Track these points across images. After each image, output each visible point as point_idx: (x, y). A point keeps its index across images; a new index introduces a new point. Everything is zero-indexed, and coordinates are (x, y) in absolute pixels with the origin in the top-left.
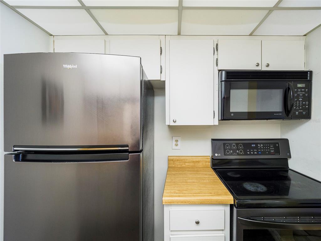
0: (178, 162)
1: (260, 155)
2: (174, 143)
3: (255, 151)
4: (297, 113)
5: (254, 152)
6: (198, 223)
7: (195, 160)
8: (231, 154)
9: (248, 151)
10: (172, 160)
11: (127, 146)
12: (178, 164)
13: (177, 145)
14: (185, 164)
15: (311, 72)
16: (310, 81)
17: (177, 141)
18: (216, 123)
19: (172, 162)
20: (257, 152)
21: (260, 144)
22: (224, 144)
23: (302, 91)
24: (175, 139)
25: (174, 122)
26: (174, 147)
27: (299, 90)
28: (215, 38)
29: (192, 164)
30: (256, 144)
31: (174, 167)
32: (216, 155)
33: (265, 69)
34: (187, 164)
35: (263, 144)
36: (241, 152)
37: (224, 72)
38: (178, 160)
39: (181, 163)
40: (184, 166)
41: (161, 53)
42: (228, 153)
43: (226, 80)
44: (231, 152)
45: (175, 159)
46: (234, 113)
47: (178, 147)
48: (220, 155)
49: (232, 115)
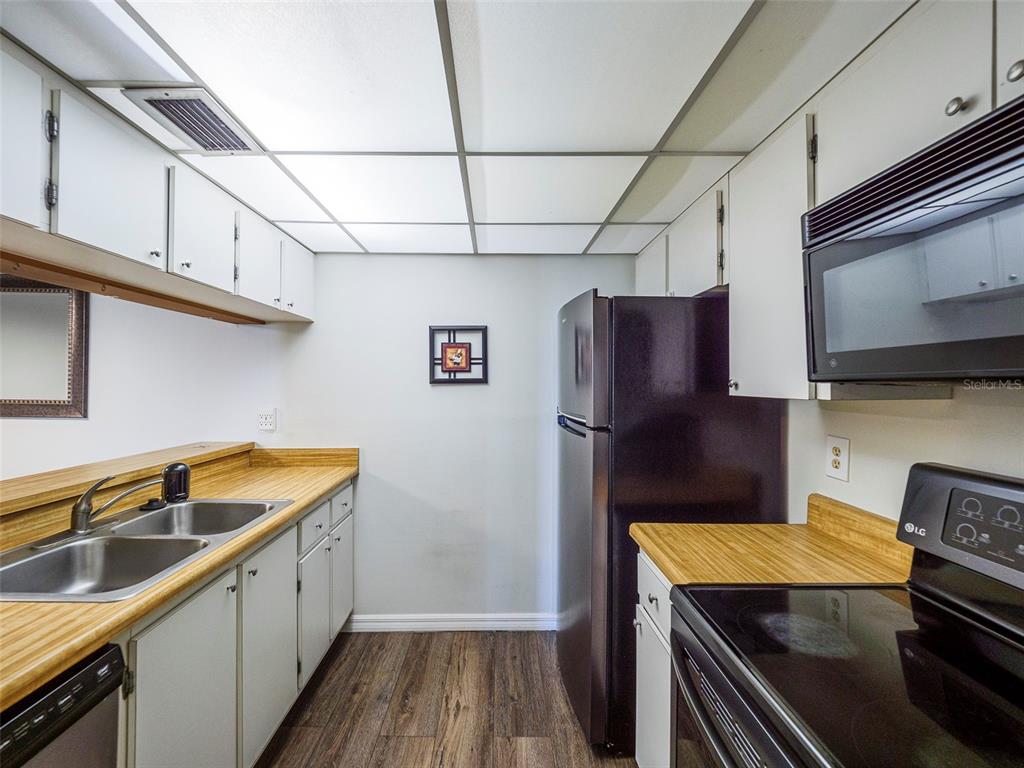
0: (831, 519)
2: (830, 455)
8: (981, 551)
10: (817, 508)
12: (830, 527)
13: (836, 465)
14: (848, 535)
17: (837, 451)
19: (816, 514)
24: (833, 442)
26: (830, 469)
29: (866, 543)
32: (909, 528)
34: (853, 536)
37: (807, 218)
38: (830, 514)
39: (838, 528)
40: (843, 537)
41: (721, 220)
42: (965, 541)
43: (809, 243)
44: (981, 540)
45: (823, 506)
46: (837, 356)
47: (841, 473)
48: (922, 532)
49: (833, 363)
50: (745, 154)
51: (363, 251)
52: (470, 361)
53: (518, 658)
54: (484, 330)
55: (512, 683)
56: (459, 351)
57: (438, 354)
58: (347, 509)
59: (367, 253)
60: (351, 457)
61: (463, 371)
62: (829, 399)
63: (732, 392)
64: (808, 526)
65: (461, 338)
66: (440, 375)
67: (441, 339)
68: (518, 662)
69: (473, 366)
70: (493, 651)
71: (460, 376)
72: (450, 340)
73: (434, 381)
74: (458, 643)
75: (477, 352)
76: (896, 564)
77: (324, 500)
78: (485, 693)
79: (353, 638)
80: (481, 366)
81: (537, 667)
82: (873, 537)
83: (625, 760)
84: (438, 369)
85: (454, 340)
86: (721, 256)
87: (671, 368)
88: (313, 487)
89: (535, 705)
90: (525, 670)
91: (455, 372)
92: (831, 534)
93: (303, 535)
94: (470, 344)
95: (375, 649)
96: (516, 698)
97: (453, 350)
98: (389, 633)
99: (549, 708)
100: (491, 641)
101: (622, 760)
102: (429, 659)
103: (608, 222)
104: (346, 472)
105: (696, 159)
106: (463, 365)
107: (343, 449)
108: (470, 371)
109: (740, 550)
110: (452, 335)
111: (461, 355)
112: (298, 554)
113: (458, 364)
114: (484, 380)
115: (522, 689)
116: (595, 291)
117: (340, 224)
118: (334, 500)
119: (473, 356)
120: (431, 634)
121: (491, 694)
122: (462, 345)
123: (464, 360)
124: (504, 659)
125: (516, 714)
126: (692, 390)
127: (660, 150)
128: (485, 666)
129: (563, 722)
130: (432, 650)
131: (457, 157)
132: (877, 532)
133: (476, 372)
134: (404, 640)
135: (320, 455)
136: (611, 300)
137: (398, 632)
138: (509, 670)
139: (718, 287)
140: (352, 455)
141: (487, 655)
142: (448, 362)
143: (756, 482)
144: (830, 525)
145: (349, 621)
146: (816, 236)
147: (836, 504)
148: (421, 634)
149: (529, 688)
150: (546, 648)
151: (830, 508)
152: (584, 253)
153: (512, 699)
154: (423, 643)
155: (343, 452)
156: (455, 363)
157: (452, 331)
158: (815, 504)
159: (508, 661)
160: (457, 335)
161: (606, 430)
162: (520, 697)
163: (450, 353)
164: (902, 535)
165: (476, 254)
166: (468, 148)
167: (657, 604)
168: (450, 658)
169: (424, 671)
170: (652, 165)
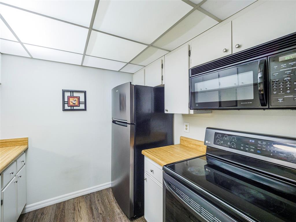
0: (186, 142)
3: (252, 148)
5: (250, 148)
8: (221, 145)
9: (242, 146)
13: (186, 129)
14: (190, 145)
17: (186, 126)
22: (216, 133)
24: (186, 124)
27: (284, 65)
29: (195, 147)
31: (183, 145)
32: (207, 142)
33: (236, 51)
36: (233, 144)
37: (190, 70)
38: (186, 141)
39: (188, 144)
40: (189, 146)
41: (162, 67)
42: (218, 143)
43: (191, 76)
44: (221, 142)
45: (184, 139)
46: (198, 103)
47: (188, 131)
48: (210, 143)
49: (197, 105)
50: (170, 51)
51: (30, 57)
52: (79, 103)
53: (100, 200)
54: (85, 92)
55: (100, 209)
56: (75, 99)
57: (66, 100)
58: (23, 163)
59: (32, 58)
60: (25, 141)
61: (76, 106)
62: (193, 113)
63: (166, 112)
64: (180, 144)
65: (75, 94)
66: (66, 107)
67: (67, 94)
68: (100, 201)
69: (80, 105)
70: (90, 200)
71: (75, 108)
72: (71, 95)
73: (64, 110)
74: (77, 202)
75: (82, 99)
76: (201, 150)
77: (13, 161)
78: (91, 215)
79: (27, 215)
80: (84, 105)
81: (107, 200)
82: (196, 145)
83: (139, 219)
84: (66, 105)
85: (73, 95)
86: (162, 77)
87: (148, 106)
88: (7, 157)
89: (109, 213)
90: (103, 203)
91: (73, 107)
92: (186, 145)
93: (4, 179)
94: (79, 97)
95: (39, 216)
96: (102, 213)
97: (73, 99)
98: (45, 207)
99: (114, 212)
100: (89, 198)
101: (138, 219)
102: (66, 211)
103: (129, 63)
104: (23, 148)
105: (159, 50)
106: (77, 104)
107: (20, 139)
108: (79, 106)
109: (171, 153)
110: (72, 93)
111: (76, 100)
112: (1, 188)
113: (75, 104)
114: (85, 109)
115: (103, 209)
116: (131, 83)
117: (22, 44)
118: (17, 161)
119: (80, 101)
120: (64, 202)
121: (93, 215)
122: (76, 97)
123: (77, 103)
124: (95, 202)
125: (103, 218)
126: (153, 112)
127: (152, 45)
128: (89, 207)
129: (119, 215)
130: (66, 208)
131: (88, 30)
132: (197, 144)
133: (82, 106)
134: (52, 208)
135: (5, 142)
136: (135, 86)
137: (49, 206)
138: (98, 205)
139: (161, 85)
140: (24, 141)
141: (89, 203)
142: (71, 103)
143: (166, 135)
144: (186, 143)
145: (24, 209)
146: (192, 75)
147: (187, 138)
148: (60, 203)
149: (106, 208)
150: (108, 194)
151: (186, 139)
152: (119, 71)
153: (101, 214)
154: (62, 207)
155: (20, 140)
156: (73, 103)
157: (72, 92)
158: (182, 139)
159: (97, 202)
160: (74, 93)
161: (133, 124)
162: (103, 212)
163: (71, 100)
164: (205, 144)
165: (82, 66)
166: (94, 28)
167: (153, 172)
168: (74, 208)
169: (64, 216)
170: (148, 49)
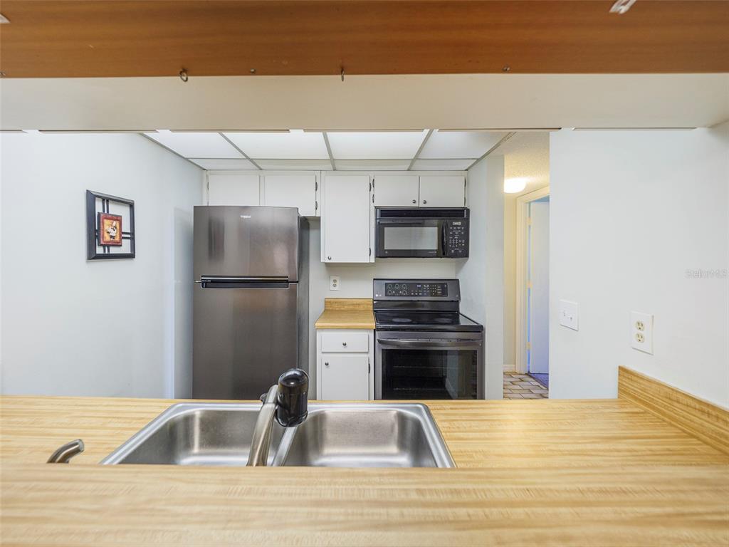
0: (336, 304)
1: (426, 296)
2: (332, 283)
3: (420, 292)
4: (453, 251)
5: (418, 293)
6: (345, 345)
7: (355, 303)
8: (394, 295)
9: (413, 292)
10: (330, 302)
11: (287, 277)
12: (336, 307)
13: (335, 286)
14: (344, 307)
15: (468, 210)
16: (468, 219)
17: (335, 281)
18: (373, 260)
19: (329, 305)
20: (423, 293)
21: (426, 284)
22: (386, 284)
23: (457, 229)
24: (333, 278)
25: (330, 259)
26: (332, 288)
27: (455, 228)
28: (372, 174)
29: (351, 307)
30: (422, 284)
31: (332, 310)
32: (377, 295)
33: (422, 205)
34: (346, 307)
35: (430, 284)
36: (404, 292)
37: (379, 210)
39: (340, 306)
40: (342, 309)
41: (316, 189)
42: (390, 294)
43: (379, 218)
45: (332, 300)
46: (387, 250)
47: (337, 288)
48: (380, 296)
49: (387, 252)
54: (132, 205)
63: (326, 261)
64: (326, 310)
69: (123, 241)
72: (104, 210)
73: (91, 257)
75: (126, 226)
80: (130, 241)
85: (107, 211)
86: (316, 204)
91: (108, 246)
92: (337, 309)
94: (121, 217)
108: (120, 243)
114: (132, 255)
147: (338, 299)
152: (187, 159)
157: (106, 200)
160: (110, 206)
